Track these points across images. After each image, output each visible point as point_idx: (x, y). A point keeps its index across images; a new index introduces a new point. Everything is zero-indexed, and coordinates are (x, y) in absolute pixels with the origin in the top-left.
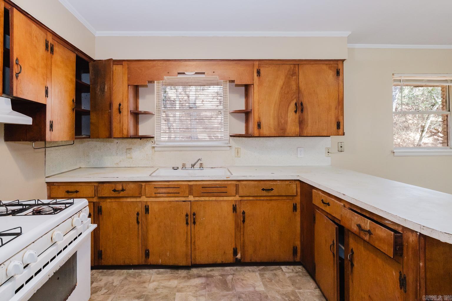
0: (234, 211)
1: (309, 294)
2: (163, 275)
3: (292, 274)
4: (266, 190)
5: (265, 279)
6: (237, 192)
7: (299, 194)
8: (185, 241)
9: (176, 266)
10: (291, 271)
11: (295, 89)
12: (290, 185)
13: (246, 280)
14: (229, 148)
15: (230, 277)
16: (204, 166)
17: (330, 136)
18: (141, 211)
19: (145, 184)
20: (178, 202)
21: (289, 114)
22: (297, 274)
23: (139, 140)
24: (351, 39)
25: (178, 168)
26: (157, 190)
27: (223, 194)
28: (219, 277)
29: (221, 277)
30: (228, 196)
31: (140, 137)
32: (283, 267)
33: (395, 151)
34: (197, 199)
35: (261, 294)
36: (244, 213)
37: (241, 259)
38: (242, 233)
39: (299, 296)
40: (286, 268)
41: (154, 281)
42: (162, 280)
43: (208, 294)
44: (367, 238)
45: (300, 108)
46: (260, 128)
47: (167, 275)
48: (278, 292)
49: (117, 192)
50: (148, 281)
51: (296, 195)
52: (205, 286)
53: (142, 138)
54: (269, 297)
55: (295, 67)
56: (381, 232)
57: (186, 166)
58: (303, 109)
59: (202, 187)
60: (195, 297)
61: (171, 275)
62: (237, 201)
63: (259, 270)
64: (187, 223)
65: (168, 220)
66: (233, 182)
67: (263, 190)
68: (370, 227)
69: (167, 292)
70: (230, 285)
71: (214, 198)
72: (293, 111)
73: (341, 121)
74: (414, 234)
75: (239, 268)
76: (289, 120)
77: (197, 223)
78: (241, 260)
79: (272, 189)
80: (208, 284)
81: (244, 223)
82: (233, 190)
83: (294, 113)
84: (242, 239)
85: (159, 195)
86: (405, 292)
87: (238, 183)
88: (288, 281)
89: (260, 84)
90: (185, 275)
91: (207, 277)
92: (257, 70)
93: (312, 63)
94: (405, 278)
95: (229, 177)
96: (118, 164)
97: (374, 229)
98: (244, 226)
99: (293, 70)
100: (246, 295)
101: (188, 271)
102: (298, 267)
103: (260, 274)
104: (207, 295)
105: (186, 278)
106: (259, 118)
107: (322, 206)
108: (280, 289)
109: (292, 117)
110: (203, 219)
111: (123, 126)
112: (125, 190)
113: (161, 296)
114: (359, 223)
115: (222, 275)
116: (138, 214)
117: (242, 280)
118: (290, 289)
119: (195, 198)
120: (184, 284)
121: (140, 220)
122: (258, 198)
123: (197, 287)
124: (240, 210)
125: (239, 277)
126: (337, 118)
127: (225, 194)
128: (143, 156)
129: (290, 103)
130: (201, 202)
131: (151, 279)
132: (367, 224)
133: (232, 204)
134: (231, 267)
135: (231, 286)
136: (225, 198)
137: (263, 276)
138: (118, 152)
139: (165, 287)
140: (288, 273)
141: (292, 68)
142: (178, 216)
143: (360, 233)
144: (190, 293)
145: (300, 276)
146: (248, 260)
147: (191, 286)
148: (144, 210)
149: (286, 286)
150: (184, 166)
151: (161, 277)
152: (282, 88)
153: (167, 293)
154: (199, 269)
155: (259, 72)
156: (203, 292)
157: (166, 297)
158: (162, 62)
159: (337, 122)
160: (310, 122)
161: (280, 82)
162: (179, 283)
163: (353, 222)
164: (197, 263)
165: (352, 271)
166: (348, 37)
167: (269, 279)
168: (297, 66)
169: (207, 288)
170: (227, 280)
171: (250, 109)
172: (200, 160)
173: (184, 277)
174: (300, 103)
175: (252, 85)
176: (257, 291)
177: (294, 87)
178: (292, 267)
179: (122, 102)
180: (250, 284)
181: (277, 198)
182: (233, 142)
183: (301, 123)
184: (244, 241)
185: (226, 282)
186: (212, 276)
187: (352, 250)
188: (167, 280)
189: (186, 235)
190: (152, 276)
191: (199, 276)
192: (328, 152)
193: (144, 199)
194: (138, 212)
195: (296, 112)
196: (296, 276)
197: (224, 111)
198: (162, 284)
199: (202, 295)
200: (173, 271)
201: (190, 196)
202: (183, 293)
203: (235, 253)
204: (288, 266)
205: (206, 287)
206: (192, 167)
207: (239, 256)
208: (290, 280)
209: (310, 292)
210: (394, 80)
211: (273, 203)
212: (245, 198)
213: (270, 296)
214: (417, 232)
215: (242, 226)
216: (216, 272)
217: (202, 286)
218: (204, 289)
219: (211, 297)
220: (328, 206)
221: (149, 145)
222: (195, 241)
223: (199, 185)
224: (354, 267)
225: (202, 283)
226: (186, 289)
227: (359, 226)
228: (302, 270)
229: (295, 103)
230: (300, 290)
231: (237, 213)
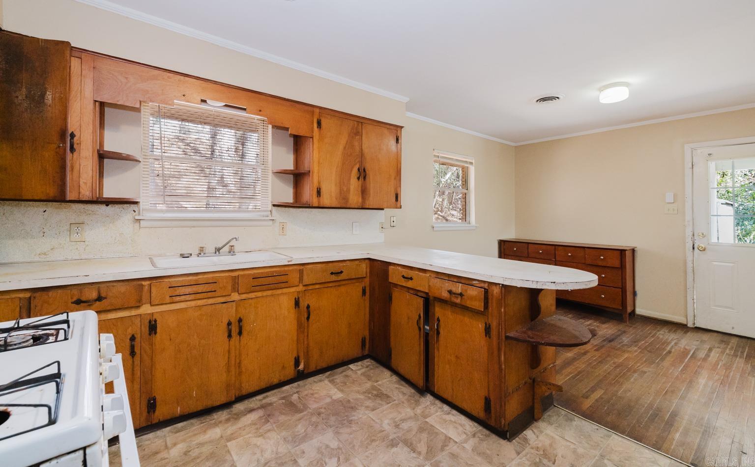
0: (297, 307)
1: (388, 383)
2: (188, 430)
3: (363, 370)
4: (335, 273)
5: (338, 384)
6: (301, 279)
7: (368, 275)
8: (226, 364)
9: (209, 408)
10: (361, 367)
11: (358, 151)
12: (360, 265)
13: (316, 393)
14: (271, 222)
15: (295, 397)
16: (236, 249)
17: (382, 209)
18: (139, 332)
19: (150, 282)
20: (213, 306)
21: (351, 180)
22: (368, 368)
23: (103, 207)
24: (409, 107)
25: (191, 255)
26: (176, 291)
27: (283, 285)
28: (281, 402)
29: (284, 401)
30: (289, 287)
31: (107, 200)
32: (351, 366)
33: (435, 225)
34: (244, 296)
35: (341, 401)
36: (308, 307)
37: (304, 370)
38: (306, 334)
39: (380, 388)
40: (354, 366)
41: (175, 444)
42: (190, 437)
43: (276, 426)
44: (458, 301)
45: (363, 174)
46: (320, 196)
47: (194, 428)
48: (358, 392)
49: (87, 304)
50: (163, 448)
51: (365, 276)
52: (267, 418)
53: (109, 202)
54: (351, 400)
55: (358, 125)
56: (472, 292)
57: (207, 251)
58: (366, 175)
59: (253, 278)
60: (259, 436)
61: (202, 425)
62: (301, 293)
63: (327, 377)
64: (230, 336)
65: (195, 337)
66: (295, 267)
67: (332, 273)
68: (462, 289)
69: (212, 448)
70: (300, 406)
71: (269, 293)
72: (356, 177)
73: (399, 193)
74: (498, 286)
75: (300, 383)
76: (352, 188)
77: (245, 333)
78: (305, 372)
79: (341, 272)
80: (269, 415)
81: (308, 321)
82: (294, 277)
83: (357, 180)
84: (306, 343)
85: (178, 299)
86: (490, 338)
87: (302, 267)
88: (363, 378)
89: (321, 138)
90: (227, 417)
91: (263, 407)
92: (318, 120)
93: (375, 124)
94: (490, 326)
95: (291, 261)
96: (45, 254)
97: (466, 291)
98: (308, 325)
99: (357, 128)
100: (325, 408)
101: (228, 410)
102: (366, 361)
103: (330, 381)
104: (275, 428)
105: (231, 420)
106: (319, 183)
107: (403, 283)
108: (359, 389)
109: (354, 184)
110: (253, 325)
111: (79, 177)
112: (105, 298)
113: (203, 458)
114: (449, 289)
115: (283, 398)
116: (133, 339)
117: (312, 394)
118: (368, 385)
119: (241, 295)
120: (231, 429)
121: (137, 350)
122: (326, 285)
123: (255, 424)
124: (303, 304)
125: (306, 392)
126: (396, 189)
127: (285, 284)
128: (112, 237)
129: (352, 168)
130: (250, 301)
131: (166, 444)
132: (458, 288)
133: (294, 298)
134: (291, 385)
135: (302, 406)
136: (285, 290)
137: (334, 383)
138: (45, 230)
139: (201, 445)
140: (359, 370)
141: (356, 126)
142: (213, 327)
143: (451, 299)
144: (250, 435)
145: (371, 369)
146: (312, 368)
147: (245, 426)
148: (146, 329)
149: (363, 383)
150: (201, 252)
151: (185, 435)
152: (345, 148)
153: (212, 450)
154: (246, 402)
155: (319, 123)
156: (268, 426)
157: (212, 455)
158: (172, 75)
159: (396, 194)
160: (372, 192)
161: (343, 140)
162: (225, 430)
163: (443, 289)
164: (244, 394)
165: (438, 340)
166: (406, 103)
167: (342, 383)
168: (360, 125)
169: (271, 420)
170: (292, 401)
171: (306, 169)
172: (236, 240)
173: (228, 420)
174: (363, 169)
175: (311, 139)
176: (335, 400)
177: (357, 148)
178: (360, 363)
179: (78, 130)
180: (325, 396)
181: (347, 282)
182: (277, 213)
183: (364, 192)
184: (308, 344)
185: (294, 404)
186: (271, 404)
187: (438, 318)
188: (200, 433)
189: (227, 355)
190: (166, 440)
191: (251, 410)
192: (382, 228)
193: (146, 309)
194: (133, 336)
195: (358, 178)
196: (368, 371)
197: (262, 169)
198: (195, 442)
199: (269, 431)
200: (202, 419)
201: (233, 294)
202: (238, 440)
203: (297, 362)
204: (356, 364)
205: (269, 419)
206: (216, 252)
207: (301, 367)
208: (364, 376)
209: (387, 381)
210: (434, 155)
211: (343, 289)
212: (311, 287)
213: (353, 399)
214: (500, 284)
215: (306, 325)
216: (273, 397)
217: (263, 420)
218: (266, 423)
219: (283, 428)
220: (410, 281)
221: (126, 215)
222: (240, 361)
223: (249, 275)
224: (440, 334)
225: (260, 417)
226: (240, 433)
227: (450, 292)
228: (371, 363)
229: (358, 168)
230: (377, 383)
231: (300, 308)
